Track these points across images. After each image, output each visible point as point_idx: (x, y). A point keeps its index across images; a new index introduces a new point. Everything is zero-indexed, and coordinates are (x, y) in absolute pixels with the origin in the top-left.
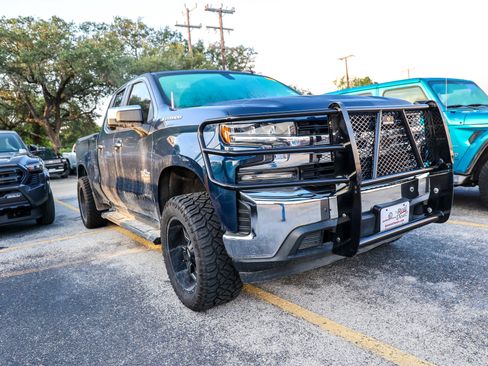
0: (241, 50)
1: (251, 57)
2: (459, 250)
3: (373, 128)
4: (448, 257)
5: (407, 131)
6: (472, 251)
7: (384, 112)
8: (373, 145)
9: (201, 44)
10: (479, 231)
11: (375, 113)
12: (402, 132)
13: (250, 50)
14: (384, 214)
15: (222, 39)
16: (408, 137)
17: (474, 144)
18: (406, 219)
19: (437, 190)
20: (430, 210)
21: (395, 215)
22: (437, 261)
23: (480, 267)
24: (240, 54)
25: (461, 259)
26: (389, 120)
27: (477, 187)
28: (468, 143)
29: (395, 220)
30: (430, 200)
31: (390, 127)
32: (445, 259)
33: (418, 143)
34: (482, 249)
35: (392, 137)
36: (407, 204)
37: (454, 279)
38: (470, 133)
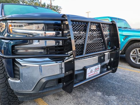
0: (57, 7)
1: (60, 9)
2: (118, 79)
3: (85, 30)
4: (114, 83)
5: (102, 33)
6: (122, 80)
7: (91, 23)
8: (85, 38)
9: (45, 4)
10: (125, 71)
11: (87, 23)
12: (99, 34)
13: (60, 7)
14: (88, 71)
15: (51, 3)
16: (102, 36)
17: (125, 41)
18: (99, 72)
19: (112, 59)
20: (109, 67)
21: (94, 71)
22: (110, 84)
23: (126, 88)
24: (57, 8)
25: (119, 84)
26: (94, 27)
27: (125, 55)
28: (123, 40)
29: (94, 73)
30: (109, 63)
31: (94, 30)
32: (113, 83)
33: (106, 39)
34: (126, 80)
35: (95, 35)
36: (100, 66)
37: (116, 95)
38: (124, 37)
